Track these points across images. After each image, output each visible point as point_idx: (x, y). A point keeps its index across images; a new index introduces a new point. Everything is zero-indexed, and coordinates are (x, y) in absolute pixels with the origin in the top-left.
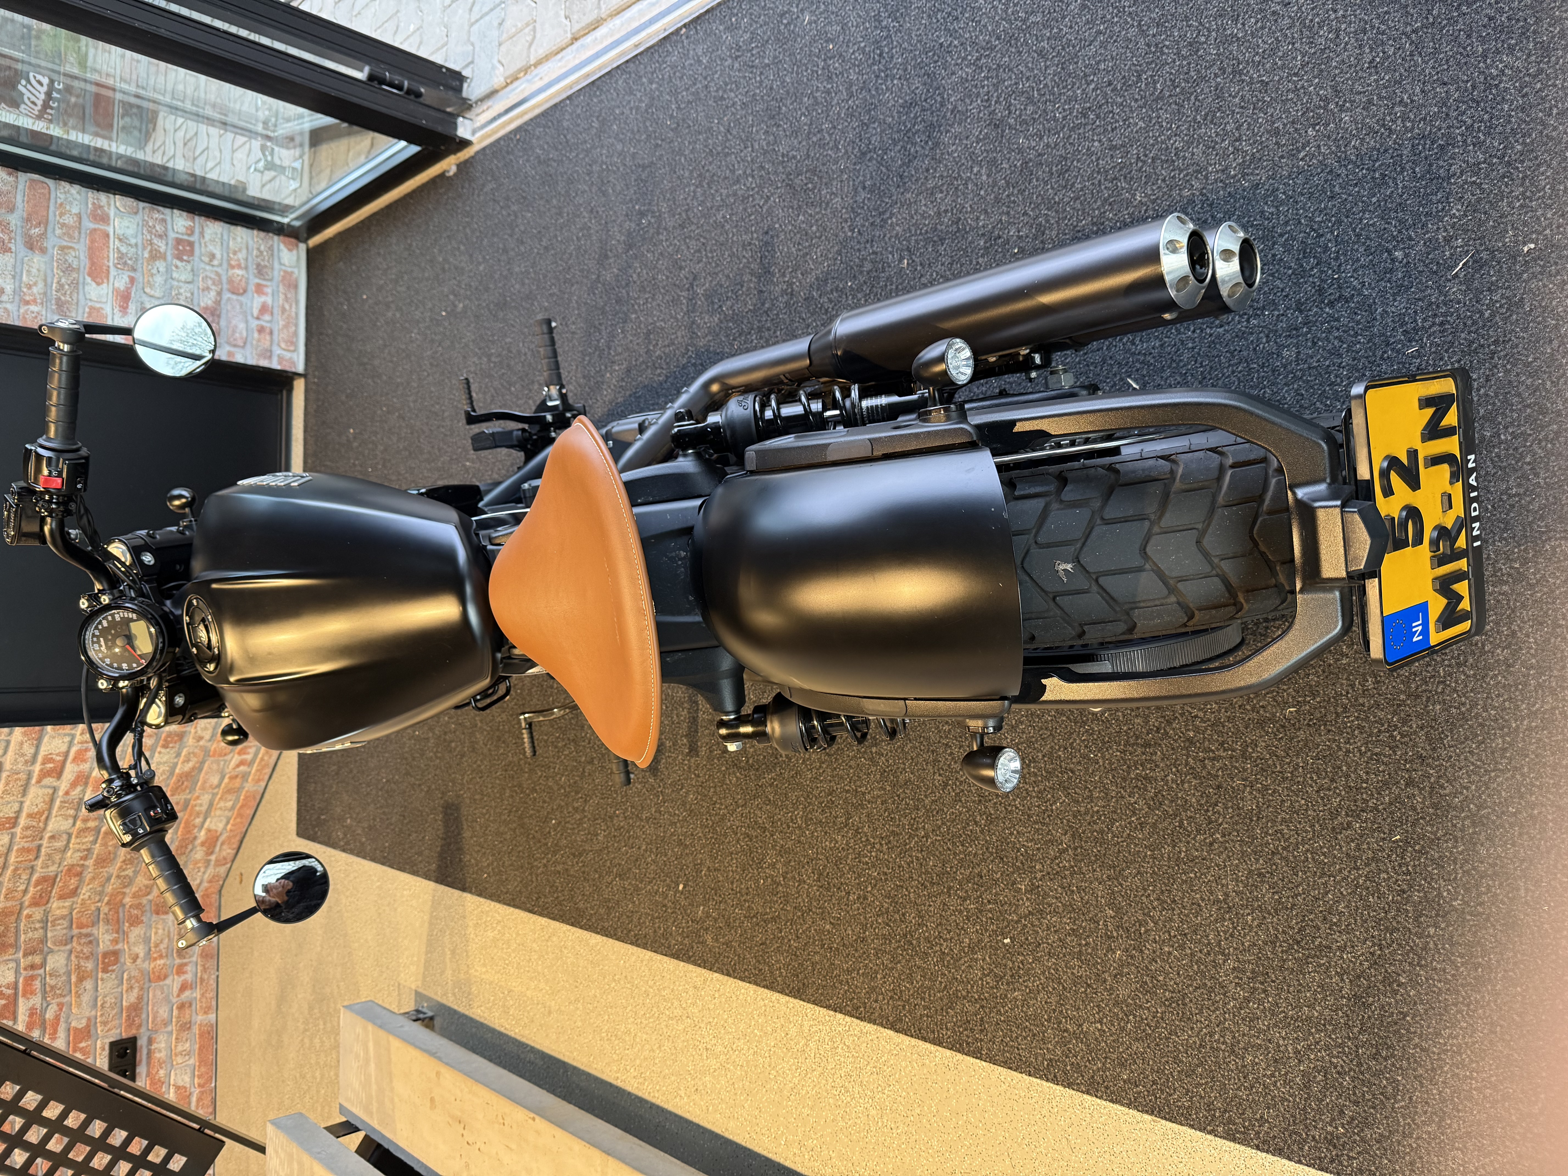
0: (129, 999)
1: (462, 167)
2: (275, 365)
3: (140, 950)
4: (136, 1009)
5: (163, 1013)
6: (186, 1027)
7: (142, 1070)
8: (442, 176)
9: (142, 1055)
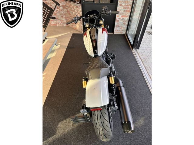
0: (59, 19)
1: (131, 49)
2: (114, 32)
3: (63, 19)
4: (58, 19)
5: (58, 21)
6: (57, 23)
7: (53, 20)
8: (130, 47)
9: (54, 20)
